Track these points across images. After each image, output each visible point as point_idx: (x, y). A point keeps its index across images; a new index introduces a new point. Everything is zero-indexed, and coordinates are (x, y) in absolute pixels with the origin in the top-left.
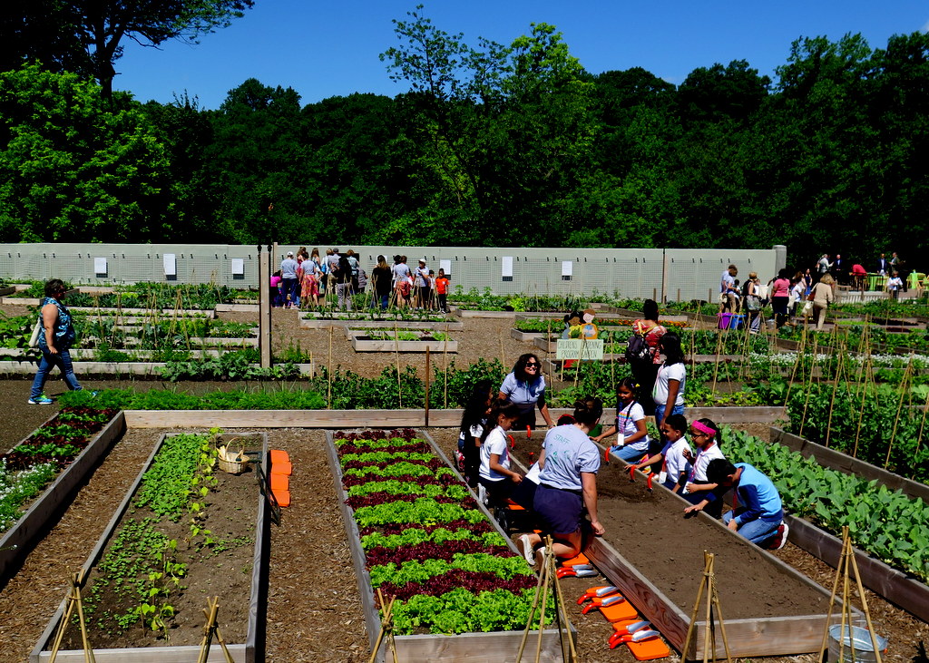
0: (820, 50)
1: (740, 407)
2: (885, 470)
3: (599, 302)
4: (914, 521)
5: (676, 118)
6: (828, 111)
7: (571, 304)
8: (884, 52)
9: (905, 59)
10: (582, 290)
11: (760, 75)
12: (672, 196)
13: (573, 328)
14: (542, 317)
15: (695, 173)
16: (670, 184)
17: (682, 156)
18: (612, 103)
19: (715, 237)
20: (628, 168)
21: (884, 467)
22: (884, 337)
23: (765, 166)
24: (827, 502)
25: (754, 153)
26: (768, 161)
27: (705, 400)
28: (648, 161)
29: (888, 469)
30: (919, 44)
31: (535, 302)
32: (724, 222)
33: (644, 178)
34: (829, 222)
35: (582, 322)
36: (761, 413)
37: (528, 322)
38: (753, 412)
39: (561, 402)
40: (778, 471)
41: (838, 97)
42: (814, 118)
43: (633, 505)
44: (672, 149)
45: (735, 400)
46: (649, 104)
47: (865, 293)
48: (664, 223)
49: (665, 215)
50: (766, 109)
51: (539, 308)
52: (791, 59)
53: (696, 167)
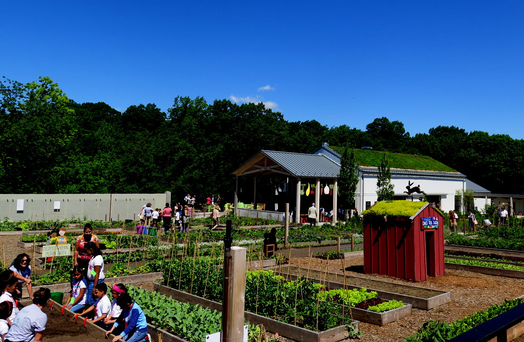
0: (187, 102)
1: (141, 274)
2: (203, 298)
3: (75, 223)
4: (211, 322)
5: (121, 128)
6: (191, 130)
7: (58, 225)
8: (212, 106)
9: (221, 110)
10: (65, 216)
11: (161, 111)
12: (118, 167)
13: (52, 239)
14: (38, 233)
15: (130, 156)
16: (118, 161)
17: (124, 147)
18: (88, 119)
19: (139, 188)
20: (96, 152)
21: (203, 297)
22: (211, 233)
23: (163, 154)
24: (174, 319)
25: (158, 148)
26: (165, 151)
27: (123, 272)
28: (106, 149)
29: (205, 297)
30: (226, 104)
31: (36, 225)
32: (144, 180)
33: (104, 157)
34: (190, 180)
35: (58, 235)
36: (151, 276)
37: (29, 237)
38: (147, 276)
39: (41, 282)
40: (153, 306)
41: (195, 124)
42: (184, 133)
43: (75, 337)
44: (118, 144)
45: (138, 271)
46: (108, 121)
47: (206, 213)
48: (114, 181)
49: (115, 177)
50: (164, 127)
51: (37, 228)
52: (174, 106)
53: (131, 153)
